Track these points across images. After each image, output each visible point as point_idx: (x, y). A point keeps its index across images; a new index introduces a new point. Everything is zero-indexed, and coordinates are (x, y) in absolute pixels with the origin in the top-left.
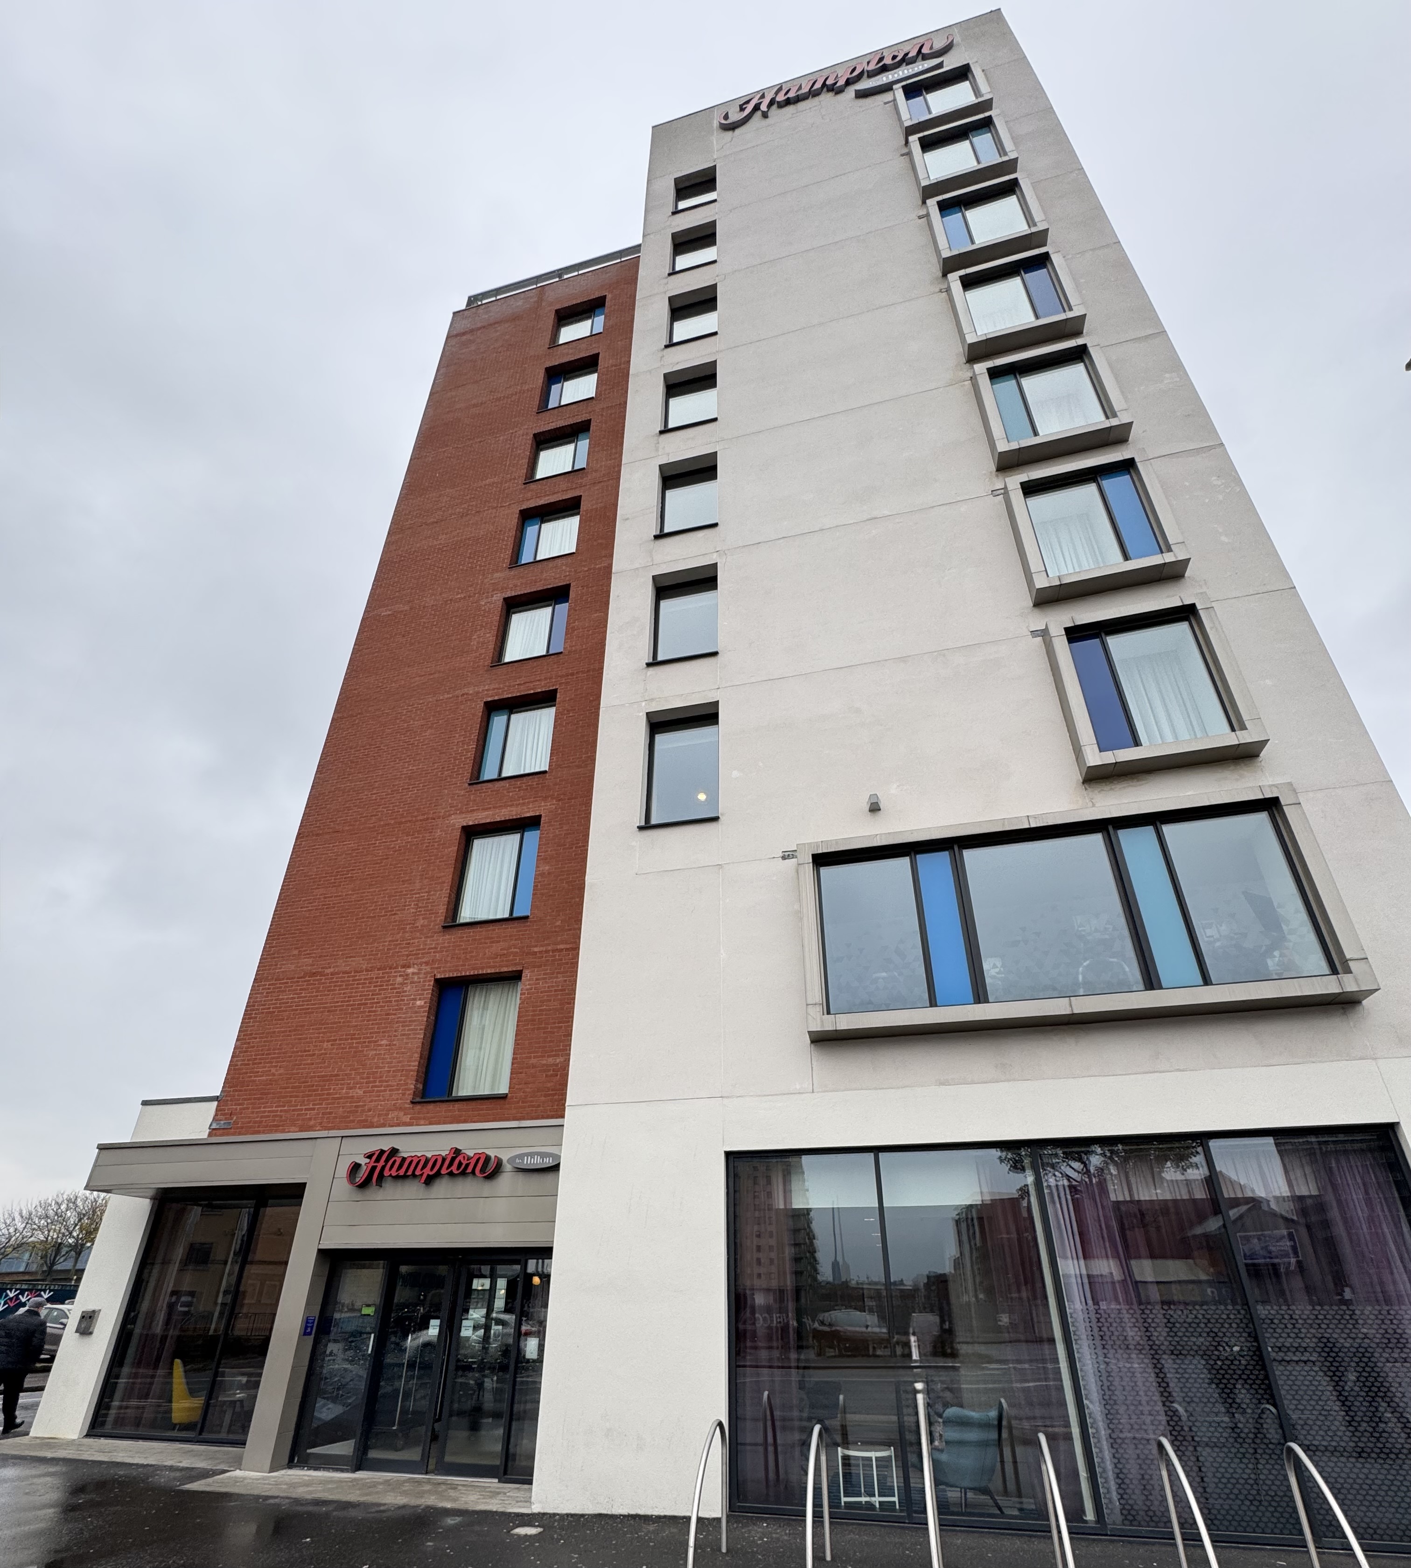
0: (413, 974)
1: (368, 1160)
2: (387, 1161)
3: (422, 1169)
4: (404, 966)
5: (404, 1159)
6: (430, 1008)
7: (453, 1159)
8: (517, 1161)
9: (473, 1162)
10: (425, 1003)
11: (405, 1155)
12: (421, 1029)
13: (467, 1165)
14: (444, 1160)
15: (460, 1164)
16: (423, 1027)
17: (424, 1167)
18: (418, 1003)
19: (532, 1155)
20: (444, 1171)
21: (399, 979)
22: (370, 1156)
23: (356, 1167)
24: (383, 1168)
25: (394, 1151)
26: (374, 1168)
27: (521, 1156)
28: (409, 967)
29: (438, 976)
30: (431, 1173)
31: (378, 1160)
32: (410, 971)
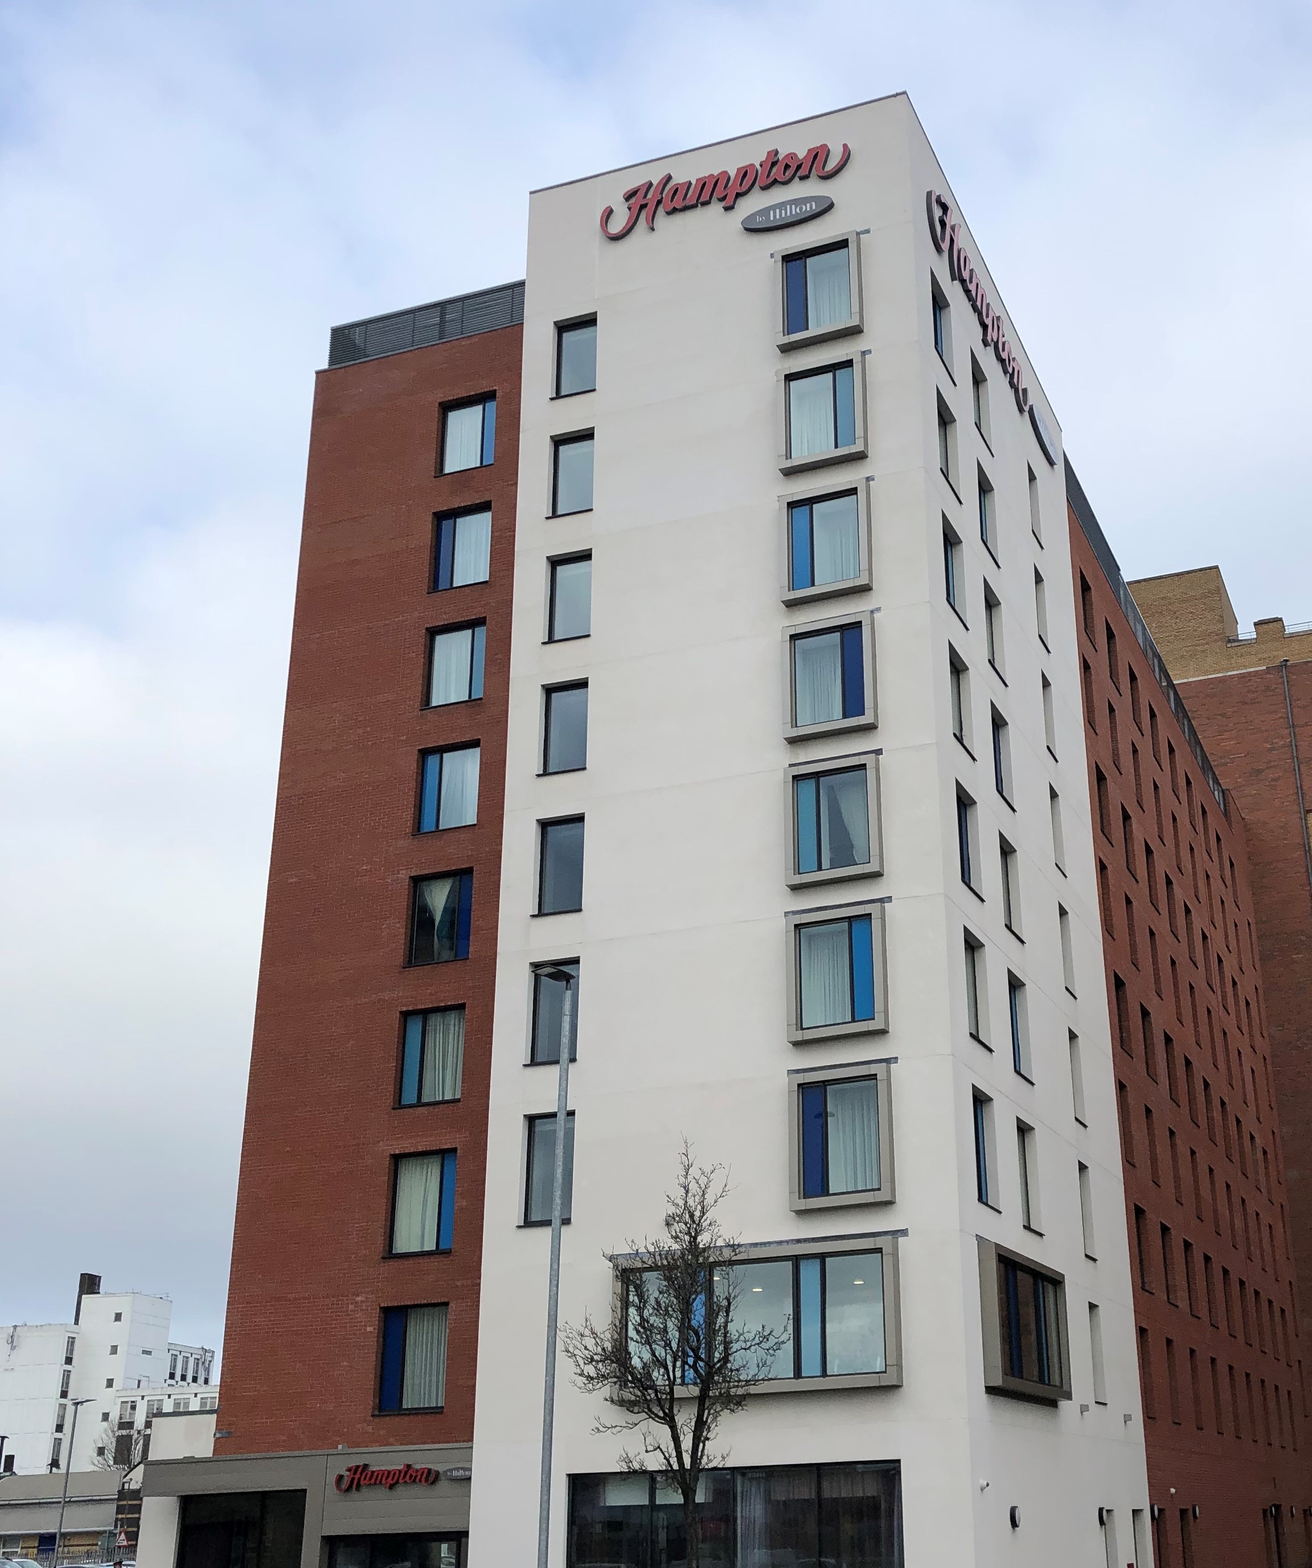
0: (362, 1302)
1: (348, 1473)
2: (361, 1474)
3: (386, 1480)
4: (353, 1295)
5: (373, 1472)
6: (378, 1333)
7: (406, 1473)
8: (449, 1473)
9: (419, 1474)
10: (374, 1329)
11: (374, 1470)
12: (373, 1353)
13: (416, 1476)
14: (400, 1471)
15: (411, 1476)
16: (375, 1351)
17: (387, 1478)
18: (369, 1329)
19: (458, 1469)
20: (401, 1481)
21: (351, 1307)
22: (349, 1470)
23: (340, 1477)
24: (359, 1479)
25: (366, 1466)
26: (353, 1479)
27: (451, 1470)
28: (358, 1295)
29: (382, 1305)
30: (392, 1482)
31: (355, 1473)
32: (359, 1299)
